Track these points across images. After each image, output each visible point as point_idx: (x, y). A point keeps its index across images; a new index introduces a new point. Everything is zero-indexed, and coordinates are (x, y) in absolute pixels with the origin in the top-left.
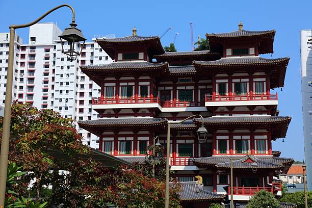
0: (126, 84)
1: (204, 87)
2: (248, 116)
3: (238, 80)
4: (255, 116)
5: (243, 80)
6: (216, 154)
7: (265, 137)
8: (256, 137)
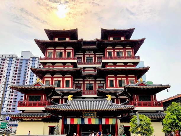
0: (59, 51)
1: (99, 56)
2: (125, 67)
3: (118, 50)
4: (127, 67)
5: (120, 50)
6: (108, 88)
7: (134, 79)
8: (129, 79)
